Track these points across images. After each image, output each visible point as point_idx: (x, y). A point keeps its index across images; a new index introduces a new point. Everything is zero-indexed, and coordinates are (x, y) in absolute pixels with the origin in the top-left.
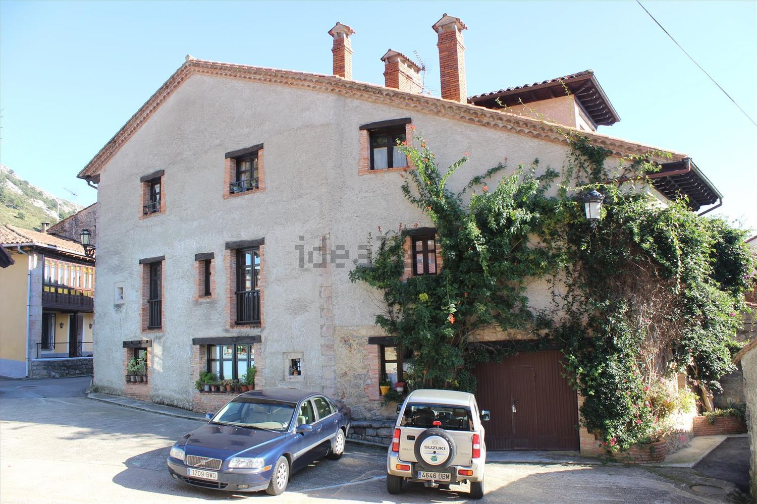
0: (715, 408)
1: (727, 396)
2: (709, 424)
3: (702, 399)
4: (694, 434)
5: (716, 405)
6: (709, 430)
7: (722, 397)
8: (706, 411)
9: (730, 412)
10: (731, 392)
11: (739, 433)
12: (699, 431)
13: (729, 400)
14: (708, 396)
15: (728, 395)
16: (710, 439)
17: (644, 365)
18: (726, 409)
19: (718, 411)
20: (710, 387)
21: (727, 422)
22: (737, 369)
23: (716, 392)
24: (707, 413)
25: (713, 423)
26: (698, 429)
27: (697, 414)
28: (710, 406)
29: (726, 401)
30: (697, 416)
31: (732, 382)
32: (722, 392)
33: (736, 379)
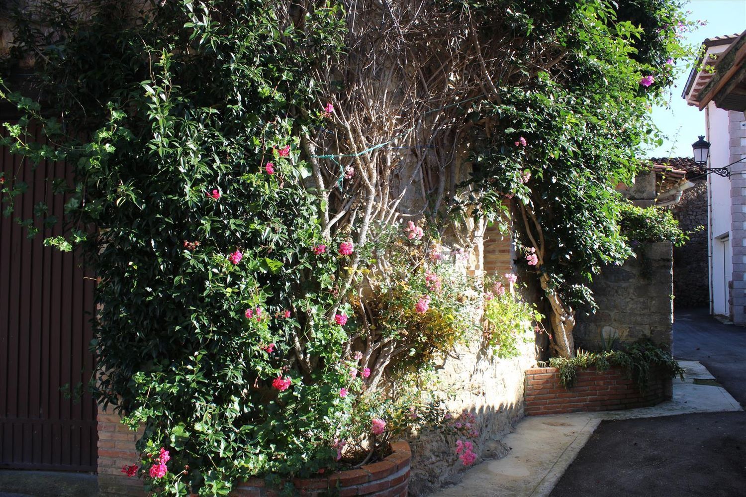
0: (576, 348)
1: (602, 323)
2: (563, 387)
3: (548, 323)
4: (526, 410)
5: (579, 343)
6: (560, 400)
7: (592, 326)
8: (556, 355)
9: (608, 359)
10: (612, 314)
11: (627, 407)
12: (536, 404)
13: (607, 331)
14: (564, 319)
15: (605, 321)
16: (562, 425)
17: (350, 169)
18: (600, 351)
19: (584, 357)
20: (571, 299)
21: (601, 383)
22: (634, 255)
23: (580, 309)
24: (558, 361)
25: (570, 385)
26: (535, 399)
27: (536, 362)
28: (567, 343)
29: (601, 335)
30: (537, 368)
31: (617, 292)
32: (594, 312)
33: (624, 285)
